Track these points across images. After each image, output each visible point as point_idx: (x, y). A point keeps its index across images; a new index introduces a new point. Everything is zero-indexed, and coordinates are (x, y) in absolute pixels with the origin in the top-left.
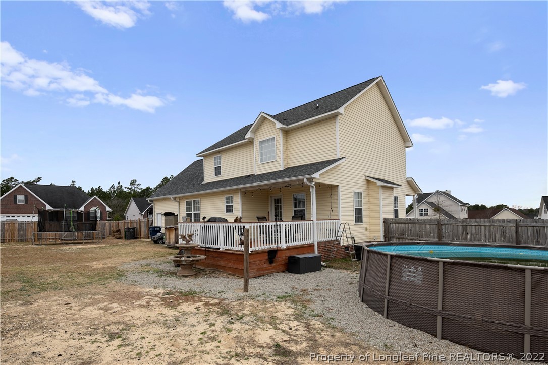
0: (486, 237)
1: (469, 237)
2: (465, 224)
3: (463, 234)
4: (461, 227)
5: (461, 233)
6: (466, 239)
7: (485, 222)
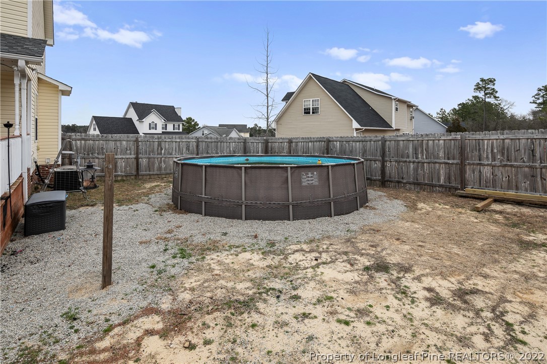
0: (176, 151)
1: (163, 151)
2: (160, 140)
3: (158, 149)
4: (157, 143)
5: (156, 149)
6: (161, 154)
7: (176, 138)
